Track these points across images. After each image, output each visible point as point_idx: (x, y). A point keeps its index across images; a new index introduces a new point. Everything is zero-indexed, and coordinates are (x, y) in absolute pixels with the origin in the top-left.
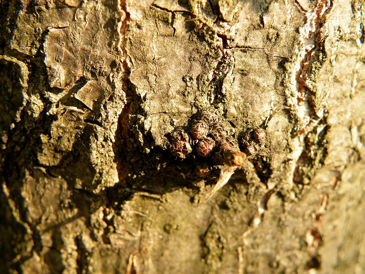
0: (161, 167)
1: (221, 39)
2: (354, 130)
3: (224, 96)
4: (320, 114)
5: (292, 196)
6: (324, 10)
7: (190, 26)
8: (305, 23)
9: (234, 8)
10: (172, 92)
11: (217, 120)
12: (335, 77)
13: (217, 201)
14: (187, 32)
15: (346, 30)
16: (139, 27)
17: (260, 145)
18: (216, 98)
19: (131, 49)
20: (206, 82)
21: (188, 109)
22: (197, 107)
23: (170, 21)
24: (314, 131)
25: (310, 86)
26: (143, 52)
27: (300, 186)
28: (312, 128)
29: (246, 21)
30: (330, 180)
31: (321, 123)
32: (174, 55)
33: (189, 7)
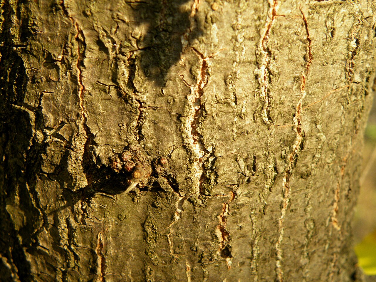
0: (108, 177)
1: (138, 102)
2: (241, 161)
3: (143, 136)
4: (210, 149)
5: (200, 202)
6: (203, 85)
7: (119, 94)
8: (191, 93)
9: (143, 85)
10: (112, 133)
11: (138, 150)
12: (218, 126)
13: (149, 202)
14: (118, 98)
15: (222, 97)
16: (90, 94)
17: (164, 167)
18: (140, 137)
19: (87, 107)
20: (132, 128)
21: (123, 143)
22: (128, 142)
23: (108, 91)
24: (207, 161)
25: (199, 132)
26: (93, 108)
27: (204, 196)
28: (206, 158)
29: (153, 92)
30: (227, 194)
31: (211, 156)
32: (112, 111)
33: (117, 83)
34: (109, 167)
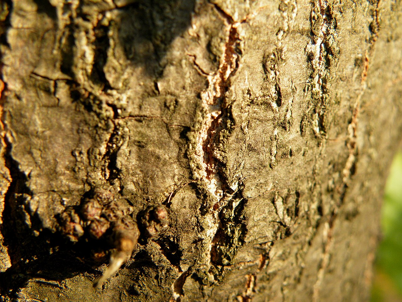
0: (54, 250)
1: (110, 109)
2: (279, 203)
3: (119, 171)
4: (234, 187)
5: (211, 277)
6: (228, 72)
7: (75, 95)
8: (207, 87)
9: (123, 74)
10: (60, 168)
11: (112, 198)
12: (249, 145)
13: (124, 286)
14: (73, 102)
15: (257, 92)
16: (18, 98)
17: (161, 225)
18: (111, 173)
19: (11, 123)
20: (98, 157)
21: (80, 187)
22: (90, 184)
23: (52, 89)
24: (229, 206)
25: (219, 157)
26: (24, 125)
27: (220, 267)
28: (227, 202)
29: (138, 88)
30: (255, 259)
31: (235, 198)
32: (60, 127)
33: (72, 75)
34: (58, 232)
